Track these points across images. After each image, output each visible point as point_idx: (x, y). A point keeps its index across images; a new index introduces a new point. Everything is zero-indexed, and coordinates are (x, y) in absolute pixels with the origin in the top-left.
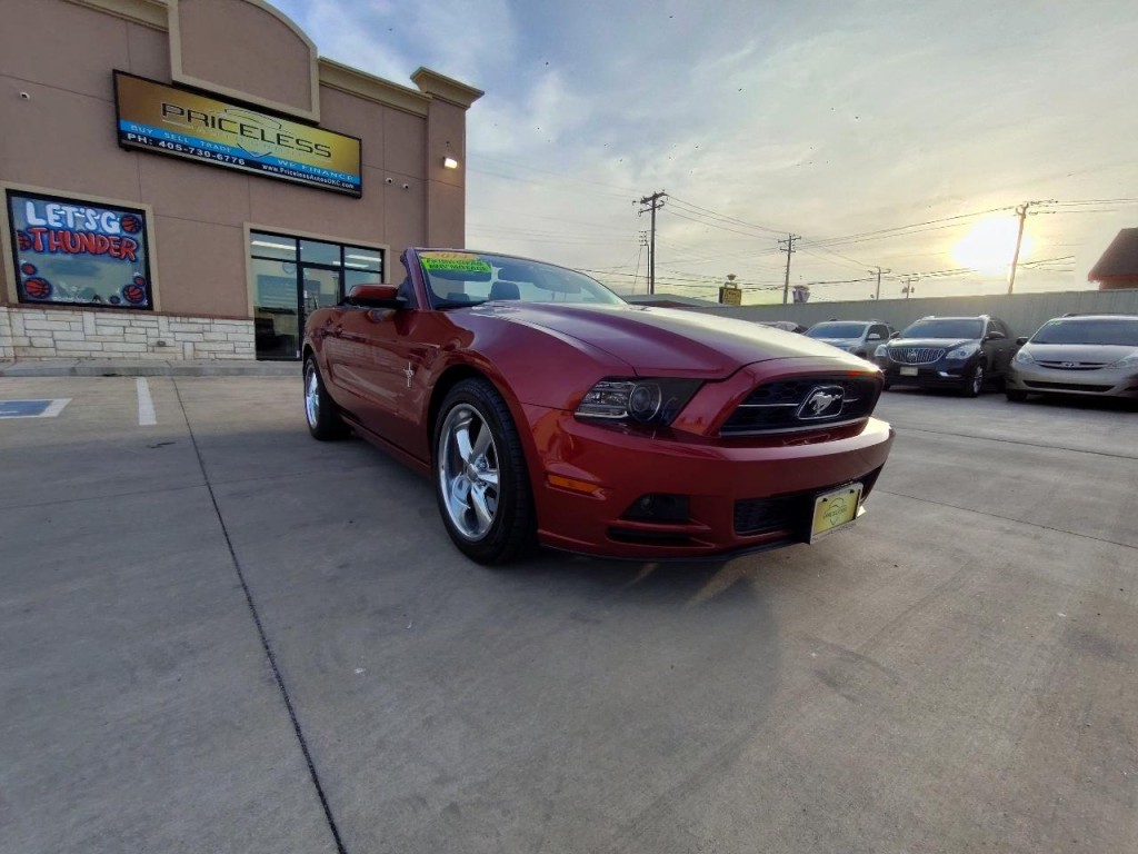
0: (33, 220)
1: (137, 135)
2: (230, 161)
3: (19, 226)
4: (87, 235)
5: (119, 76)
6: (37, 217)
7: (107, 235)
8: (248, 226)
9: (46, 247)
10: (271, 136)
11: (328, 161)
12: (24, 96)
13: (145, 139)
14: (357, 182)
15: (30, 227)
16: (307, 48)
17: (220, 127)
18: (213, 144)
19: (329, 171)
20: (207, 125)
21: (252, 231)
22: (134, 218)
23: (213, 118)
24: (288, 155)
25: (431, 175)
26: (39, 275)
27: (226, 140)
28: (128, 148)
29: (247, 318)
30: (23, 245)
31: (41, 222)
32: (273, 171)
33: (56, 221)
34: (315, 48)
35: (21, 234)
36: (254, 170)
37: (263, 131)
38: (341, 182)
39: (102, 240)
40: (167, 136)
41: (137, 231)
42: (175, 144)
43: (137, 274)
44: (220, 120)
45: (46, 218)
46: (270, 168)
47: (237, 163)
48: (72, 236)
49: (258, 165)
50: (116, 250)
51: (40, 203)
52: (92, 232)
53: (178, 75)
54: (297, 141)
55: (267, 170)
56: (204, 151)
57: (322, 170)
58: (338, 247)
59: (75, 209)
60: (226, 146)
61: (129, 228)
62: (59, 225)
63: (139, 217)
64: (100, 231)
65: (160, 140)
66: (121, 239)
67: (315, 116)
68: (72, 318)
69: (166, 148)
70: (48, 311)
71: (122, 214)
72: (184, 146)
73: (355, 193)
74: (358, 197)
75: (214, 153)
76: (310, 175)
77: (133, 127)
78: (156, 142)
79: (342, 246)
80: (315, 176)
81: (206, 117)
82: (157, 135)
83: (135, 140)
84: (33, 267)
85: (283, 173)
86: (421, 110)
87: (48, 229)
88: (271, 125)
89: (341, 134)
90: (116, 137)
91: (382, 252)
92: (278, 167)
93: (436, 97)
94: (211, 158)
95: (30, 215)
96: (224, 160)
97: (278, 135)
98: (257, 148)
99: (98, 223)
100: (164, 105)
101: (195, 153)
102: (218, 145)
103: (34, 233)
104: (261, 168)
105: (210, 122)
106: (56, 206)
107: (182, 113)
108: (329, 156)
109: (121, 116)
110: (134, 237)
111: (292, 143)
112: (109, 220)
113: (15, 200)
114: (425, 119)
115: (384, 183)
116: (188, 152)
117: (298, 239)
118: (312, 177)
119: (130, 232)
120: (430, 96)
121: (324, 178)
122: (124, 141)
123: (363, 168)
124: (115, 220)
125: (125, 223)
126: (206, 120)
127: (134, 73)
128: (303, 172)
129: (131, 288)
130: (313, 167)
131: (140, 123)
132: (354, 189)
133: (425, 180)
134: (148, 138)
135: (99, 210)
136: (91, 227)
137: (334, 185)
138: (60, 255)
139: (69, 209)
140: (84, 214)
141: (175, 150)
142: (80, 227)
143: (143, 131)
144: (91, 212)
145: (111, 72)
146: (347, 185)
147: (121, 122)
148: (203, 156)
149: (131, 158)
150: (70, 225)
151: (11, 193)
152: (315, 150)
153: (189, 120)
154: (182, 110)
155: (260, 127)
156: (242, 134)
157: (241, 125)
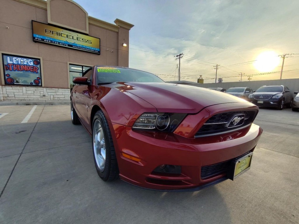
0: (9, 62)
1: (38, 38)
2: (64, 45)
3: (5, 63)
4: (24, 66)
5: (33, 22)
6: (10, 61)
7: (30, 66)
8: (69, 63)
9: (13, 69)
10: (75, 38)
12: (7, 28)
13: (40, 39)
14: (99, 50)
15: (8, 64)
16: (85, 14)
17: (61, 36)
18: (59, 40)
19: (91, 47)
20: (57, 35)
21: (70, 64)
22: (37, 61)
23: (59, 33)
24: (80, 43)
25: (119, 48)
26: (10, 77)
27: (63, 39)
28: (36, 42)
29: (68, 88)
30: (6, 69)
31: (12, 62)
32: (76, 48)
33: (16, 62)
34: (88, 14)
35: (6, 66)
36: (70, 47)
37: (73, 37)
38: (94, 50)
39: (28, 67)
40: (46, 38)
41: (38, 65)
42: (48, 40)
43: (38, 76)
44: (61, 34)
45: (13, 61)
46: (75, 47)
47: (66, 45)
48: (20, 65)
49: (72, 46)
50: (32, 70)
51: (11, 57)
52: (26, 65)
53: (49, 22)
54: (82, 39)
56: (56, 42)
57: (89, 47)
59: (21, 59)
60: (63, 41)
61: (36, 64)
62: (16, 63)
63: (39, 61)
64: (28, 64)
65: (45, 39)
66: (33, 67)
67: (87, 32)
68: (19, 89)
69: (46, 41)
70: (13, 87)
71: (34, 60)
72: (51, 41)
73: (99, 53)
74: (99, 54)
75: (59, 43)
76: (86, 48)
77: (37, 36)
78: (43, 40)
80: (87, 49)
81: (57, 33)
82: (43, 38)
83: (38, 39)
84: (9, 75)
85: (78, 48)
86: (117, 30)
87: (13, 64)
88: (75, 35)
89: (95, 37)
90: (32, 38)
93: (121, 27)
95: (9, 60)
96: (62, 45)
97: (77, 38)
98: (71, 41)
99: (27, 62)
100: (46, 30)
101: (54, 43)
102: (61, 41)
103: (9, 65)
104: (73, 47)
105: (58, 34)
106: (16, 58)
107: (51, 32)
108: (91, 43)
109: (34, 32)
110: (37, 66)
111: (81, 40)
112: (30, 61)
113: (5, 56)
114: (118, 33)
115: (106, 51)
116: (52, 43)
117: (83, 66)
118: (86, 49)
119: (36, 65)
120: (119, 26)
121: (90, 49)
122: (34, 40)
123: (101, 46)
124: (32, 62)
125: (35, 62)
126: (57, 34)
127: (37, 21)
128: (84, 48)
129: (36, 80)
130: (87, 46)
131: (38, 34)
132: (98, 52)
133: (118, 50)
134: (41, 39)
135: (28, 59)
136: (25, 63)
137: (92, 51)
138: (17, 71)
139: (19, 59)
140: (23, 60)
141: (49, 42)
142: (22, 64)
143: (40, 37)
144: (25, 59)
145: (31, 20)
146: (96, 51)
147: (34, 34)
148: (56, 44)
149: (37, 45)
150: (19, 63)
151: (3, 54)
152: (87, 41)
153: (53, 34)
154: (51, 31)
155: (72, 35)
156: (67, 37)
157: (67, 35)
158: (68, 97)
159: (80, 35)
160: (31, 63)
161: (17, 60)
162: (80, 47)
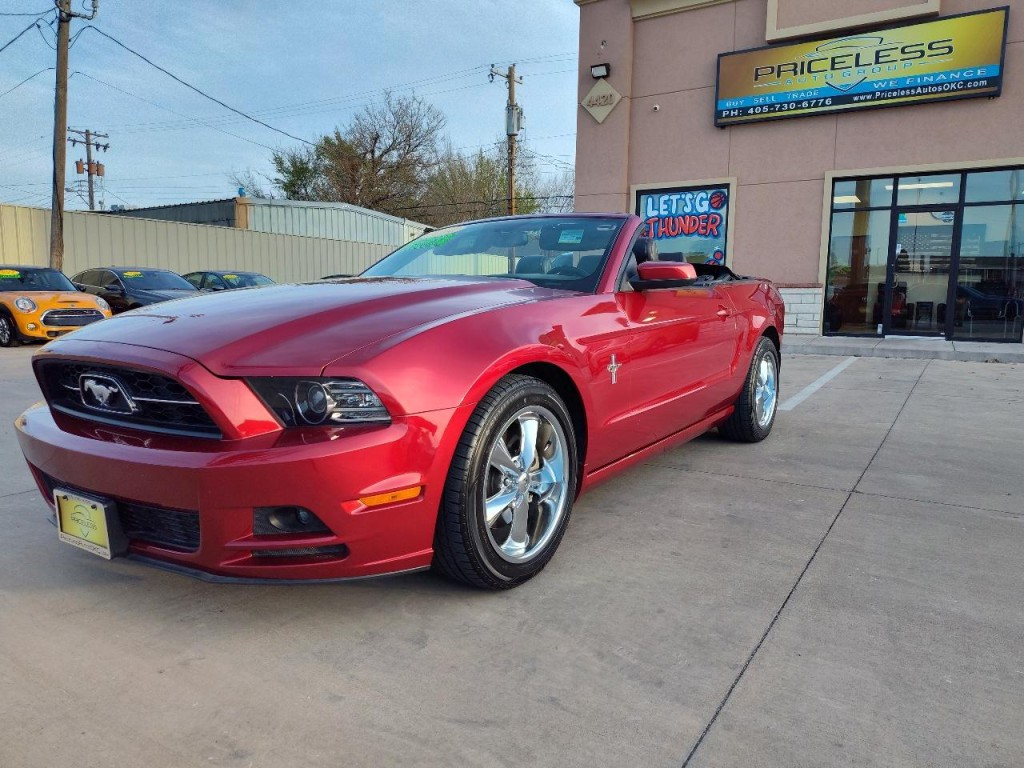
0: (651, 213)
1: (730, 111)
2: (816, 105)
4: (684, 217)
5: (722, 58)
6: (654, 209)
7: (698, 214)
8: (830, 174)
11: (948, 59)
12: (656, 108)
13: (736, 112)
14: (996, 72)
15: (649, 218)
18: (799, 92)
19: (947, 74)
20: (795, 73)
21: (835, 180)
22: (721, 193)
24: (880, 76)
27: (814, 82)
28: (722, 127)
29: (815, 286)
31: (656, 213)
32: (866, 100)
33: (664, 210)
36: (845, 106)
38: (966, 82)
39: (694, 220)
40: (756, 102)
41: (722, 206)
42: (762, 107)
43: (717, 248)
45: (658, 209)
46: (862, 98)
47: (824, 105)
48: (674, 220)
49: (848, 99)
50: (704, 228)
51: (656, 197)
52: (687, 214)
53: (772, 34)
54: (903, 51)
55: (859, 101)
56: (789, 103)
57: (935, 75)
58: (958, 176)
59: (678, 197)
60: (812, 91)
61: (715, 205)
62: (666, 213)
63: (725, 190)
64: (694, 212)
65: (749, 108)
66: (708, 217)
67: (932, 6)
71: (710, 193)
72: (771, 106)
73: (991, 89)
74: (996, 95)
75: (799, 102)
76: (916, 88)
77: (728, 105)
78: (744, 111)
79: (964, 173)
80: (923, 87)
81: (796, 65)
82: (748, 104)
83: (728, 116)
85: (879, 99)
87: (660, 218)
90: (712, 119)
92: (874, 94)
94: (797, 108)
95: (650, 209)
96: (809, 107)
97: (878, 53)
99: (694, 207)
101: (780, 110)
102: (805, 92)
103: (650, 224)
104: (853, 102)
105: (799, 69)
106: (665, 197)
109: (720, 97)
110: (719, 212)
111: (896, 55)
112: (702, 199)
113: (643, 197)
116: (774, 111)
117: (895, 178)
118: (920, 90)
119: (716, 208)
121: (937, 85)
122: (719, 121)
123: (1009, 48)
124: (705, 200)
125: (712, 201)
127: (737, 49)
128: (905, 89)
130: (922, 77)
131: (733, 98)
132: (987, 86)
134: (739, 109)
135: (695, 193)
136: (688, 210)
137: (953, 90)
138: (664, 240)
139: (674, 197)
140: (684, 200)
141: (761, 113)
142: (680, 212)
143: (735, 104)
144: (689, 196)
145: (716, 57)
146: (976, 84)
147: (720, 102)
148: (789, 109)
149: (725, 135)
150: (674, 212)
151: (639, 193)
152: (928, 52)
153: (779, 76)
154: (773, 68)
155: (854, 52)
156: (833, 68)
157: (833, 59)
158: (811, 324)
159: (890, 35)
160: (701, 206)
161: (670, 203)
162: (889, 91)
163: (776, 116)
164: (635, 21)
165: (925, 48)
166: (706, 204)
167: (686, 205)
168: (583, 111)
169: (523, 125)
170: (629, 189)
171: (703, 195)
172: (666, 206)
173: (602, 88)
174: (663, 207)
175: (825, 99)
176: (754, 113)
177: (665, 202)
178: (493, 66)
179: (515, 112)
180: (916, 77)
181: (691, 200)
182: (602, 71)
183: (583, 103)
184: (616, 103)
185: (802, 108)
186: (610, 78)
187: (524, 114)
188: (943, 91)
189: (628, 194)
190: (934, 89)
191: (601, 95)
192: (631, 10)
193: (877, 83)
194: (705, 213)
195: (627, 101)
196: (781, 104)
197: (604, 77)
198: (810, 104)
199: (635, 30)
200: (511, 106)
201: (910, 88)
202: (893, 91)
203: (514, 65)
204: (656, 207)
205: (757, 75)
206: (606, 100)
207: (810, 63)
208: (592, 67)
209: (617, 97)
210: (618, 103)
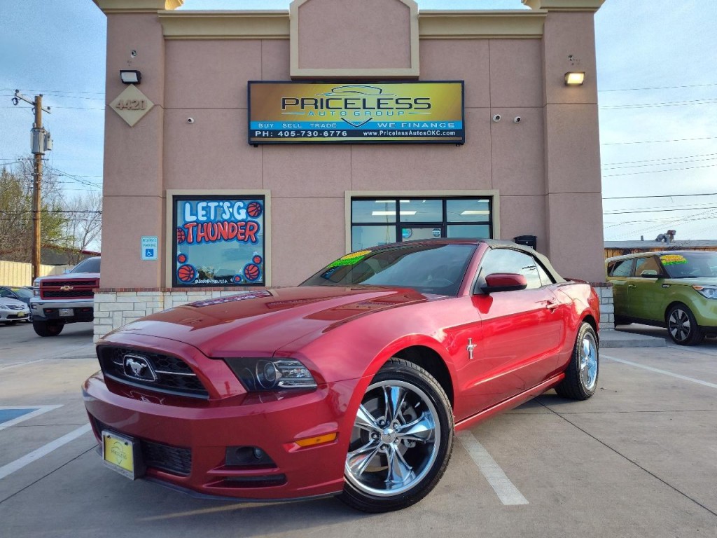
0: (189, 218)
1: (261, 131)
2: (335, 135)
3: (180, 224)
4: (222, 224)
5: (252, 85)
6: (191, 214)
7: (236, 222)
8: (348, 195)
9: (195, 240)
10: (372, 102)
11: (429, 112)
12: (190, 120)
13: (268, 133)
14: (460, 127)
15: (186, 224)
16: (409, 8)
17: (328, 107)
18: (321, 123)
19: (429, 124)
20: (316, 108)
21: (353, 199)
22: (257, 203)
23: (322, 100)
25: (549, 99)
26: (189, 262)
27: (330, 118)
28: (255, 145)
30: (180, 239)
31: (194, 218)
32: (373, 136)
33: (203, 216)
34: (416, 5)
35: (181, 230)
36: (356, 139)
37: (364, 100)
38: (441, 131)
39: (233, 227)
40: (284, 126)
41: (258, 215)
42: (290, 132)
43: (256, 253)
44: (327, 100)
45: (197, 215)
46: (370, 134)
47: (341, 135)
48: (213, 225)
49: (360, 133)
50: (242, 234)
51: (194, 203)
52: (226, 221)
53: (295, 71)
54: (397, 102)
55: (368, 136)
56: (312, 131)
57: (421, 124)
58: (441, 201)
59: (216, 204)
60: (331, 123)
61: (252, 214)
62: (205, 219)
63: (261, 202)
64: (233, 219)
65: (279, 131)
66: (246, 223)
67: (414, 71)
70: (189, 293)
71: (247, 202)
72: (298, 131)
73: (457, 139)
74: (460, 143)
75: (321, 132)
76: (409, 131)
77: (261, 126)
78: (274, 133)
79: (444, 199)
80: (414, 131)
81: (316, 100)
82: (277, 128)
83: (260, 136)
84: (185, 256)
85: (383, 136)
86: (533, 30)
87: (198, 222)
88: (370, 93)
89: (442, 82)
90: (246, 138)
91: (490, 198)
92: (378, 131)
93: (553, 9)
94: (319, 136)
95: (187, 214)
96: (329, 136)
97: (379, 100)
98: (357, 118)
99: (232, 214)
100: (284, 100)
101: (305, 136)
102: (325, 123)
103: (188, 228)
104: (363, 136)
105: (319, 104)
106: (204, 204)
107: (297, 103)
108: (429, 107)
109: (252, 118)
110: (256, 220)
111: (392, 104)
112: (239, 208)
113: (180, 203)
114: (540, 39)
115: (491, 121)
116: (300, 136)
117: (398, 199)
118: (411, 133)
119: (253, 216)
120: (546, 11)
121: (423, 131)
122: (252, 139)
123: (466, 110)
124: (243, 208)
125: (249, 210)
126: (316, 104)
127: (264, 80)
128: (401, 131)
129: (251, 267)
130: (412, 123)
131: (264, 121)
132: (456, 136)
133: (542, 107)
134: (270, 131)
135: (233, 202)
136: (226, 217)
137: (434, 136)
138: (204, 244)
139: (213, 205)
140: (223, 207)
141: (290, 136)
142: (219, 218)
143: (267, 127)
144: (227, 204)
145: (247, 84)
146: (448, 133)
147: (252, 123)
148: (313, 136)
149: (258, 152)
150: (212, 217)
151: (176, 198)
152: (414, 106)
153: (303, 108)
154: (297, 101)
155: (362, 97)
156: (346, 108)
157: (346, 100)
159: (389, 89)
160: (239, 214)
161: (208, 210)
162: (389, 131)
163: (303, 141)
164: (167, 39)
165: (412, 102)
166: (243, 212)
167: (224, 212)
168: (110, 113)
169: (50, 146)
170: (165, 193)
171: (240, 204)
172: (204, 213)
173: (132, 93)
174: (201, 212)
175: (342, 131)
176: (284, 136)
177: (203, 208)
178: (17, 91)
179: (42, 136)
180: (408, 123)
181: (228, 207)
182: (132, 77)
183: (113, 105)
184: (147, 110)
185: (323, 136)
186: (141, 86)
187: (51, 137)
188: (427, 136)
189: (164, 198)
190: (421, 133)
191: (132, 100)
192: (163, 28)
193: (380, 123)
194: (243, 221)
195: (161, 111)
196: (306, 131)
197: (135, 83)
198: (330, 134)
199: (166, 48)
200: (37, 129)
201: (405, 131)
202: (392, 131)
203: (41, 95)
204: (194, 212)
205: (284, 105)
206: (137, 105)
207: (328, 100)
208: (121, 71)
209: (150, 105)
210: (150, 110)
